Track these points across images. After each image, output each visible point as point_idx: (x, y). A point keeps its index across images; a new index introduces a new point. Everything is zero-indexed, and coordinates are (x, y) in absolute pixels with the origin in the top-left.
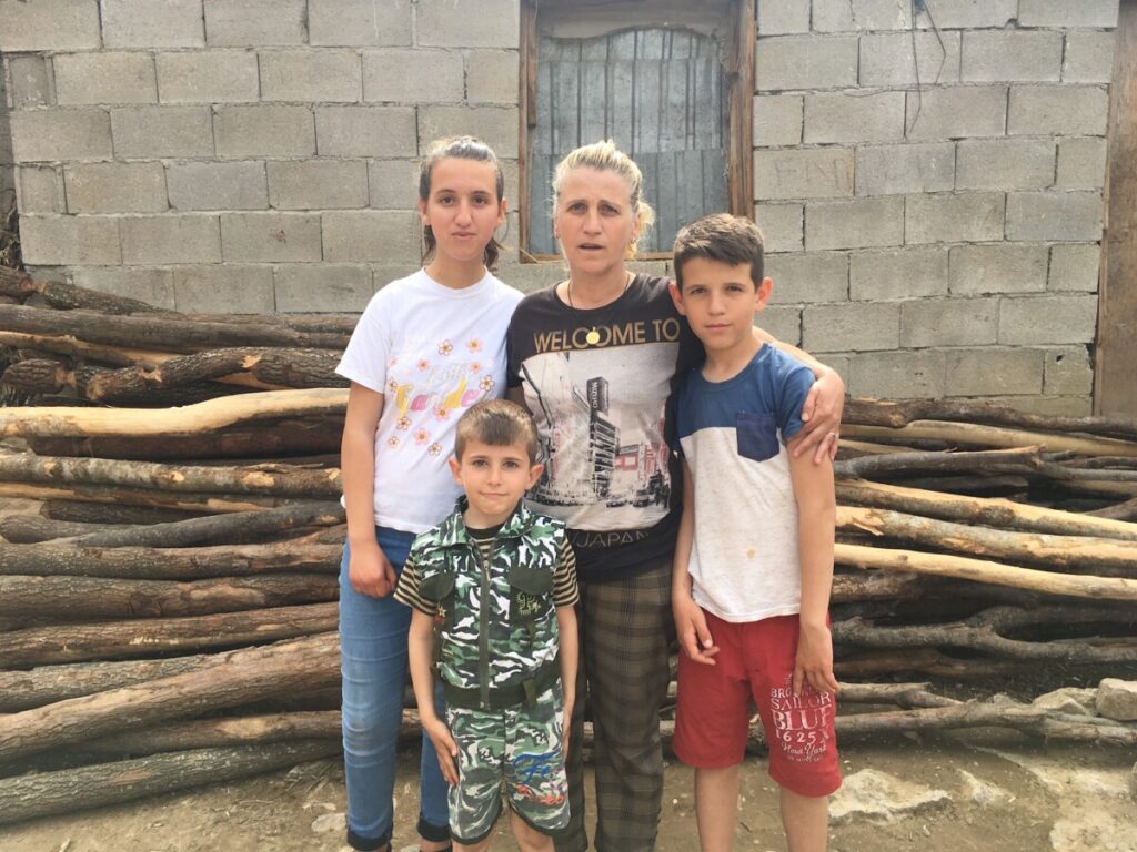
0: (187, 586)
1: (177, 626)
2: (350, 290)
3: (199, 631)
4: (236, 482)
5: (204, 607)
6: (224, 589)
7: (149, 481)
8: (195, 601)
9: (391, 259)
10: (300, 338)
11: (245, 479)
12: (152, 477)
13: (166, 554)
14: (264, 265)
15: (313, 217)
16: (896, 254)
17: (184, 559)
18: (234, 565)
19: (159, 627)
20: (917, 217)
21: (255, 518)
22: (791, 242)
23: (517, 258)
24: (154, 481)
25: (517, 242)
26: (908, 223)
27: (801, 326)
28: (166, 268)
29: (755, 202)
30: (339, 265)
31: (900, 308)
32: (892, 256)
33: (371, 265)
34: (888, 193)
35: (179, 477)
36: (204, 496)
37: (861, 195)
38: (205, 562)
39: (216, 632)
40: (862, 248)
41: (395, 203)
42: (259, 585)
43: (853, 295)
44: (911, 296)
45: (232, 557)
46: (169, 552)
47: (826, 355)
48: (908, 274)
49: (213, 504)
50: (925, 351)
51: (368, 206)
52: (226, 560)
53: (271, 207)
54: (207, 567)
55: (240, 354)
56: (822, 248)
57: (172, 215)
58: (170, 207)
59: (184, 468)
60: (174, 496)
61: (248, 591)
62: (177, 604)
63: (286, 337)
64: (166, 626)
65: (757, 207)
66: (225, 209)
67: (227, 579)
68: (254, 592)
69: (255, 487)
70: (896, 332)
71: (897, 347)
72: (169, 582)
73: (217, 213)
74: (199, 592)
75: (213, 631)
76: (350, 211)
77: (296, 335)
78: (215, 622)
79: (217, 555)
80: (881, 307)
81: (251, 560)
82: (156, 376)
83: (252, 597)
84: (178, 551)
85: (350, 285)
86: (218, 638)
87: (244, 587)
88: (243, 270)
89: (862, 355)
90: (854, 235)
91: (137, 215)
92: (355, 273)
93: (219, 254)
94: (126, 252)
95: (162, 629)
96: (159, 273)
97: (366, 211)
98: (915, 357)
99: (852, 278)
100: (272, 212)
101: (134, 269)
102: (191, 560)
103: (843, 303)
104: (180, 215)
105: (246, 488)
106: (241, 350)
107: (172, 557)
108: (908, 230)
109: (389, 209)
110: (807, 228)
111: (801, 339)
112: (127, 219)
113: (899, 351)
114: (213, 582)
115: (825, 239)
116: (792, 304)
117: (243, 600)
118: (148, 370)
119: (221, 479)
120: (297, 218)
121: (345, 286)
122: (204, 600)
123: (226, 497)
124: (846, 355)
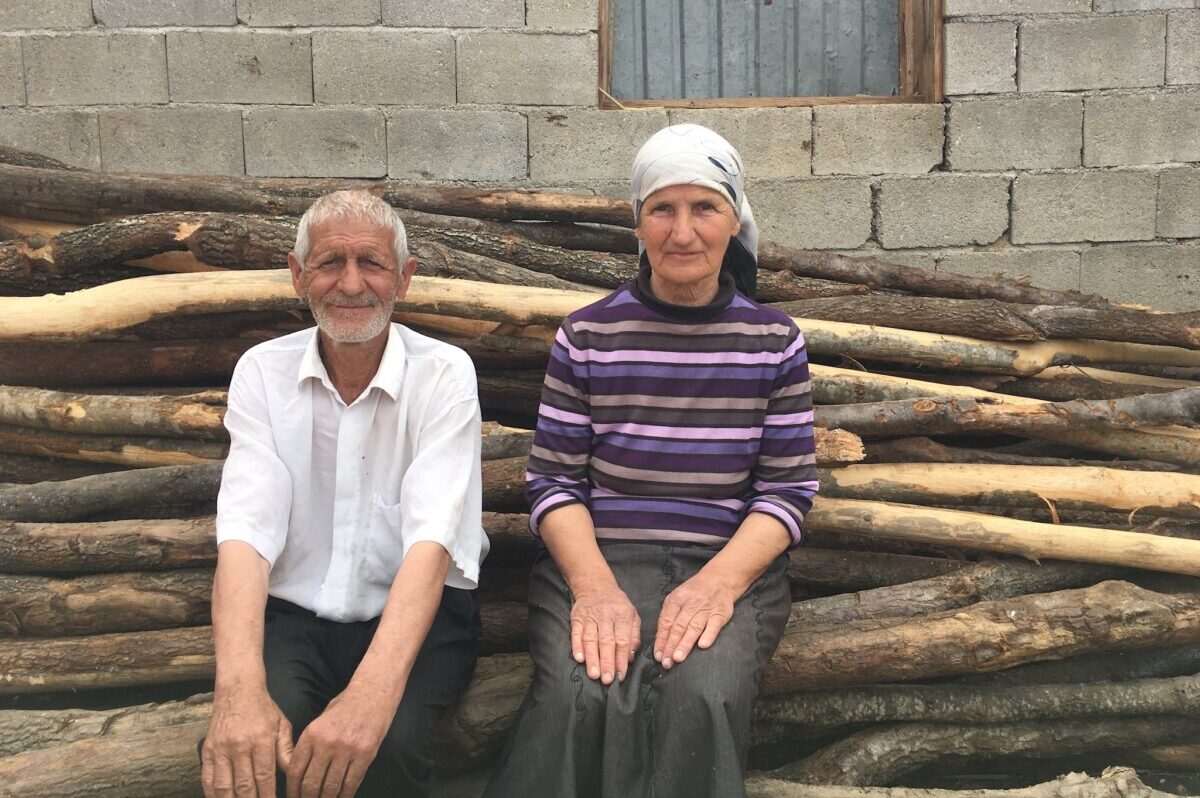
0: (62, 587)
1: (43, 654)
2: (354, 146)
3: (75, 663)
4: (163, 420)
5: (90, 622)
6: (122, 592)
7: (34, 417)
8: (74, 612)
9: (412, 102)
10: (270, 203)
11: (177, 415)
12: (39, 412)
13: (32, 533)
14: (230, 108)
15: (299, 37)
16: (1153, 98)
17: (60, 543)
18: (140, 553)
19: (14, 654)
20: (1186, 43)
21: (184, 476)
22: (998, 80)
23: (594, 101)
24: (42, 416)
25: (595, 78)
26: (1172, 51)
27: (1010, 204)
28: (88, 110)
29: (946, 20)
30: (336, 108)
31: (1158, 178)
32: (1148, 101)
33: (384, 109)
34: (1143, 8)
35: (78, 412)
36: (117, 441)
37: (1103, 10)
38: (92, 548)
39: (104, 665)
40: (1102, 90)
41: (418, 19)
42: (179, 587)
43: (1088, 159)
44: (1174, 161)
45: (136, 540)
46: (36, 529)
47: (1045, 248)
48: (1170, 129)
49: (131, 452)
50: (1192, 243)
51: (380, 22)
52: (126, 546)
53: (239, 22)
54: (96, 556)
55: (174, 220)
56: (1045, 87)
57: (98, 33)
58: (96, 22)
59: (87, 397)
60: (73, 440)
61: (159, 598)
62: (45, 615)
63: (249, 201)
64: (26, 653)
65: (949, 27)
66: (174, 25)
67: (128, 576)
68: (171, 599)
69: (190, 428)
70: (1152, 213)
71: (1151, 236)
72: (35, 579)
73: (162, 30)
74: (80, 597)
75: (100, 664)
76: (353, 29)
77: (265, 199)
78: (105, 647)
79: (114, 536)
80: (1130, 177)
81: (166, 545)
82: (46, 254)
83: (167, 607)
84: (53, 529)
85: (353, 138)
86: (107, 677)
87: (154, 590)
88: (198, 115)
89: (1101, 247)
90: (1092, 69)
91: (47, 33)
92: (360, 121)
93: (163, 90)
94: (31, 87)
95: (18, 657)
96: (78, 117)
97: (377, 29)
98: (1179, 252)
99: (1087, 131)
100: (241, 29)
101: (42, 111)
102: (71, 544)
103: (1074, 171)
104: (109, 33)
105: (177, 428)
106: (177, 215)
107: (40, 539)
108: (1171, 65)
109: (411, 27)
110: (1023, 58)
111: (1010, 222)
112: (33, 38)
113: (1156, 243)
114: (105, 580)
115: (1048, 77)
116: (997, 171)
117: (151, 612)
118: (35, 247)
119: (141, 414)
120: (277, 38)
121: (345, 139)
122: (89, 610)
123: (150, 443)
124: (1076, 248)
